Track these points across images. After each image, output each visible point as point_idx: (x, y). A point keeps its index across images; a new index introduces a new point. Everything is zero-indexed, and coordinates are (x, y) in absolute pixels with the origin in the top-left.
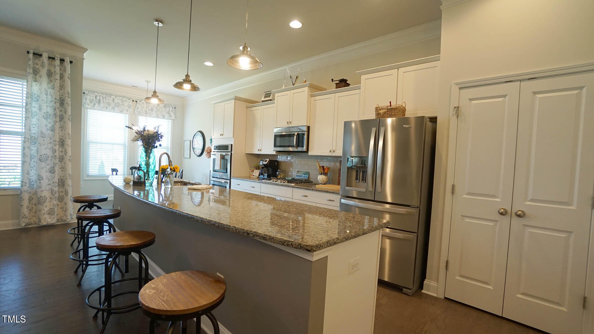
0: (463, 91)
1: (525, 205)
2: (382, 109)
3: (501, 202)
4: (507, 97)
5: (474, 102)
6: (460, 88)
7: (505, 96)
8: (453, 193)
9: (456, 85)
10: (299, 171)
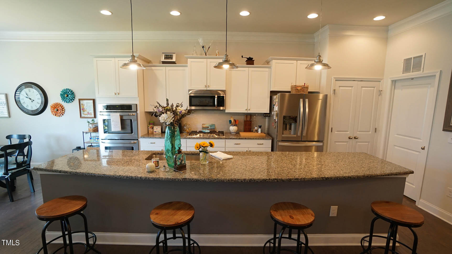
0: (337, 82)
1: (357, 134)
2: (299, 86)
3: (349, 134)
4: (353, 87)
5: (341, 88)
6: (336, 80)
7: (352, 87)
8: (332, 131)
9: (335, 78)
10: (204, 124)
